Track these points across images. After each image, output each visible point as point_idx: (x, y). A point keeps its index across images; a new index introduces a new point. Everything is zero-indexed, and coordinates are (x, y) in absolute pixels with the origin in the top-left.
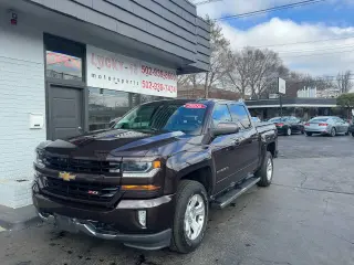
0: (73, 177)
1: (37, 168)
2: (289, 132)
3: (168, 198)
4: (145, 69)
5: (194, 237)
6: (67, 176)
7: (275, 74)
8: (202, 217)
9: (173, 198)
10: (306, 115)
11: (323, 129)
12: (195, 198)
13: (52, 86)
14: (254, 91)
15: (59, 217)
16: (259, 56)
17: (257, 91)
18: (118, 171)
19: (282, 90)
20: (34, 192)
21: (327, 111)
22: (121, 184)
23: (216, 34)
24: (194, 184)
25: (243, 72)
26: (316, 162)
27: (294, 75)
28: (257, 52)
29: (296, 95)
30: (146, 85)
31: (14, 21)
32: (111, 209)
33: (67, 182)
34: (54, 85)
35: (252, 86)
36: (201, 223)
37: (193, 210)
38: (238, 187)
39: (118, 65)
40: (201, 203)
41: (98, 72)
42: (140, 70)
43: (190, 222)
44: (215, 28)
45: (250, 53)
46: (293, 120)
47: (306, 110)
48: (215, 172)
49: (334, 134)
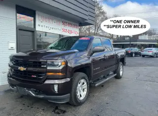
0: (25, 69)
1: (9, 66)
2: (134, 55)
3: (69, 79)
4: (64, 23)
5: (82, 98)
6: (22, 69)
8: (86, 90)
9: (71, 79)
10: (143, 48)
11: (150, 54)
12: (83, 81)
13: (19, 29)
15: (18, 87)
17: (119, 36)
18: (45, 66)
20: (8, 77)
21: (153, 46)
22: (46, 72)
23: (100, 8)
24: (82, 74)
26: (145, 69)
29: (138, 38)
30: (64, 30)
32: (42, 84)
33: (22, 71)
34: (20, 29)
36: (85, 92)
37: (81, 86)
38: (104, 77)
39: (51, 21)
40: (85, 83)
41: (41, 24)
42: (61, 23)
43: (80, 91)
44: (100, 6)
46: (136, 50)
47: (143, 45)
48: (93, 69)
49: (155, 56)
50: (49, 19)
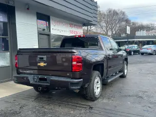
2: (132, 53)
7: (124, 23)
10: (140, 45)
13: (40, 34)
16: (115, 13)
19: (128, 32)
21: (151, 43)
25: (107, 22)
27: (134, 24)
28: (114, 11)
29: (135, 34)
31: (28, 9)
42: (69, 25)
45: (110, 11)
49: (154, 54)
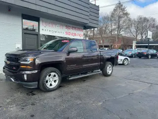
2: (150, 57)
3: (36, 71)
4: (67, 27)
5: (52, 87)
6: (8, 62)
14: (142, 37)
16: (146, 20)
17: (144, 37)
23: (123, 10)
30: (67, 33)
35: (142, 34)
36: (57, 83)
37: (53, 78)
39: (54, 26)
40: (57, 76)
41: (44, 28)
44: (123, 7)
45: (141, 18)
50: (53, 23)
